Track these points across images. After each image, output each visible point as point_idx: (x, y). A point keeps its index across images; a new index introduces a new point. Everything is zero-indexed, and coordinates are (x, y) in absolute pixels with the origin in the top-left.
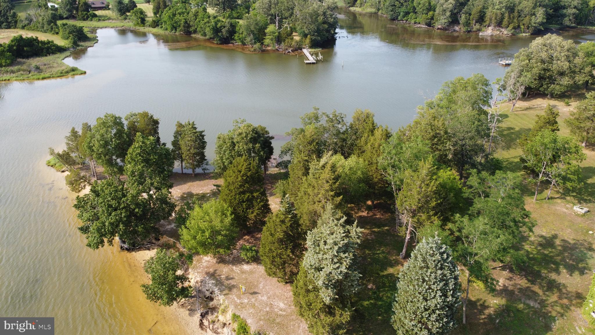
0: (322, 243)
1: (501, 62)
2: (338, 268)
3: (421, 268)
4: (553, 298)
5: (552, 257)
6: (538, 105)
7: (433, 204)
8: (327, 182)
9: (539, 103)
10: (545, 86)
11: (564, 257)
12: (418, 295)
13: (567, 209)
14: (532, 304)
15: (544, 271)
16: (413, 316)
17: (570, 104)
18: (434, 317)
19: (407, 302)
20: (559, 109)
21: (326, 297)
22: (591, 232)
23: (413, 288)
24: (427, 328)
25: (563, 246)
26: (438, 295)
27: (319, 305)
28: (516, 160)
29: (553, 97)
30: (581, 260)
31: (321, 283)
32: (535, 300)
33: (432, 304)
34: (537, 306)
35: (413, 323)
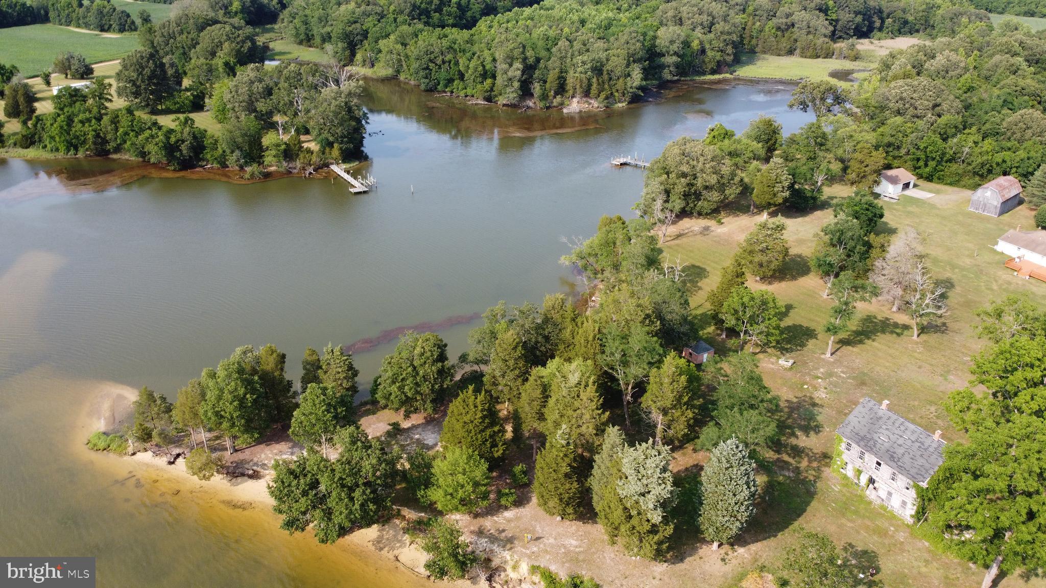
0: (641, 469)
1: (614, 162)
2: (665, 488)
3: (727, 469)
6: (687, 229)
7: (686, 399)
8: (592, 401)
9: (688, 226)
10: (692, 205)
11: (794, 419)
12: (728, 493)
13: (773, 364)
14: (787, 474)
15: (783, 438)
16: (725, 513)
17: (722, 221)
18: (743, 508)
19: (717, 501)
20: (712, 231)
21: (656, 517)
22: (806, 387)
23: (723, 488)
24: (737, 520)
25: (788, 407)
26: (744, 489)
27: (647, 527)
28: (699, 312)
29: (700, 214)
30: (811, 419)
31: (651, 506)
32: (789, 470)
33: (740, 497)
34: (791, 475)
35: (726, 519)
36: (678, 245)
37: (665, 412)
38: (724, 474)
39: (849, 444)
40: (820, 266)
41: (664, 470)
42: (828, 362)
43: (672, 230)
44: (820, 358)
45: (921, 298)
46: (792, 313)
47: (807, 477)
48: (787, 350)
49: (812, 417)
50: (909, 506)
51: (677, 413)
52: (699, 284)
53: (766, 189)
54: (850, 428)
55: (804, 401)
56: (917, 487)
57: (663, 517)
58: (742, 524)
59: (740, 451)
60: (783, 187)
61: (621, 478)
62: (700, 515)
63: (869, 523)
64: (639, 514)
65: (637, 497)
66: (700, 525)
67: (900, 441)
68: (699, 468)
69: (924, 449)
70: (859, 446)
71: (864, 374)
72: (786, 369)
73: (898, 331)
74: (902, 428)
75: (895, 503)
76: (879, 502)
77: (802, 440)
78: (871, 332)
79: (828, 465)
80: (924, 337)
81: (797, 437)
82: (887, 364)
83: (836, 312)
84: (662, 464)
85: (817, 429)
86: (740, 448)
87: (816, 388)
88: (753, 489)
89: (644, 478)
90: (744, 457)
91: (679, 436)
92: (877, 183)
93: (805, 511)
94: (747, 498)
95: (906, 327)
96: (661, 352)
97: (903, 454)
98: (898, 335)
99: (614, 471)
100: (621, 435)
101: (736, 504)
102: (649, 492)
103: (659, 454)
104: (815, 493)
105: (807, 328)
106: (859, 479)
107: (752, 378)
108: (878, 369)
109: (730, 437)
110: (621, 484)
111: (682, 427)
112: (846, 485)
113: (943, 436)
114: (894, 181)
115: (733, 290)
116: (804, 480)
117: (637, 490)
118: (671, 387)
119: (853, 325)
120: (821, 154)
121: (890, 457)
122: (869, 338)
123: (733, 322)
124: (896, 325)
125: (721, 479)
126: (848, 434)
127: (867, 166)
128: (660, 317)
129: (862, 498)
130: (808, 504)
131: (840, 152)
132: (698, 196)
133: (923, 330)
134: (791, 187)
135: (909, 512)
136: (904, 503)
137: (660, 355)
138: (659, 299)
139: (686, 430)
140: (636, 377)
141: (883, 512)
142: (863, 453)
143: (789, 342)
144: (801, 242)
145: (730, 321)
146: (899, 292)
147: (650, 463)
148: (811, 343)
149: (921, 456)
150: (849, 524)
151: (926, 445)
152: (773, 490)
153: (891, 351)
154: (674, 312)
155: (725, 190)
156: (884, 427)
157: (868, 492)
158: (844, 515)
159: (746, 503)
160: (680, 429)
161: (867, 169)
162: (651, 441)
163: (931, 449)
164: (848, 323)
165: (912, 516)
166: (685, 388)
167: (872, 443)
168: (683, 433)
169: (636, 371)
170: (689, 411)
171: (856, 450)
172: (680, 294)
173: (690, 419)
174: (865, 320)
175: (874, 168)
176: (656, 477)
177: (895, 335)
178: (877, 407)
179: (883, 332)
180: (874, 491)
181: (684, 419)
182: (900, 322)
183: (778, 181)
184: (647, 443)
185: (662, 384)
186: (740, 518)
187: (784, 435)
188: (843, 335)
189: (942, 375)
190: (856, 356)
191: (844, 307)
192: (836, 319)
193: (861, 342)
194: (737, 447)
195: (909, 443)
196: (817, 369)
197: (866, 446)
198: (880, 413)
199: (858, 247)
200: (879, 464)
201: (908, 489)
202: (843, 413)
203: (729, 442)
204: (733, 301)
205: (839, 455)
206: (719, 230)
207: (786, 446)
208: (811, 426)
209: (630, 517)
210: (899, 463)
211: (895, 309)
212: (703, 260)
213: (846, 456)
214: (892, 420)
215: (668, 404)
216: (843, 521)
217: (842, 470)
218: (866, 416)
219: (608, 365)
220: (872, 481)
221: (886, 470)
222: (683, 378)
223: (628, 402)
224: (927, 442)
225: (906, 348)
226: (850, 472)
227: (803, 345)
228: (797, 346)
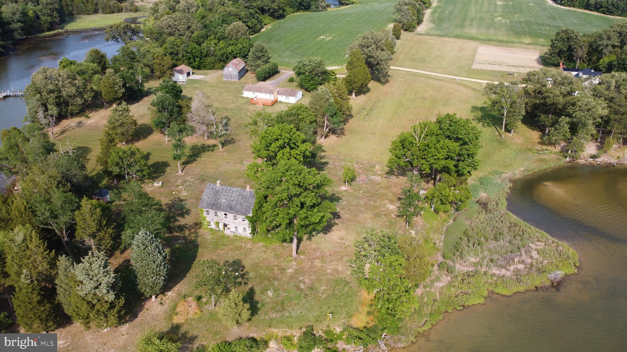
0: (90, 272)
2: (110, 277)
3: (144, 249)
4: (187, 233)
5: (168, 216)
6: (67, 126)
7: (105, 222)
9: (67, 124)
10: (64, 110)
11: (173, 212)
12: (150, 263)
13: (151, 188)
14: (180, 242)
15: (171, 225)
16: (152, 275)
17: (89, 116)
18: (162, 267)
19: (146, 271)
20: (85, 123)
21: (111, 297)
22: (174, 193)
23: (146, 261)
24: (161, 276)
25: (168, 207)
26: (159, 256)
27: (107, 306)
28: (94, 174)
29: (73, 115)
30: (183, 208)
31: (105, 291)
32: (180, 239)
33: (158, 262)
34: (183, 241)
35: (154, 278)
36: (65, 138)
37: (93, 236)
38: (144, 253)
39: (208, 211)
40: (157, 125)
41: (105, 266)
42: (182, 176)
43: (57, 129)
44: (176, 175)
45: (217, 128)
46: (151, 157)
47: (191, 239)
48: (156, 177)
49: (182, 208)
50: (247, 229)
51: (102, 234)
52: (88, 157)
53: (109, 90)
54: (205, 202)
55: (176, 201)
56: (247, 217)
57: (115, 295)
58: (165, 277)
59: (149, 236)
60: (120, 87)
61: (78, 285)
62: (138, 284)
63: (231, 247)
64: (99, 300)
65: (93, 291)
66: (140, 291)
67: (232, 199)
68: (128, 261)
69: (244, 197)
70: (213, 209)
71: (202, 175)
72: (159, 188)
73: (211, 149)
74: (231, 192)
75: (240, 231)
76: (232, 234)
77: (182, 221)
78: (198, 153)
79: (200, 227)
80: (225, 148)
81: (179, 221)
82: (212, 167)
83: (175, 146)
84: (103, 263)
85: (188, 212)
86: (148, 234)
87: (180, 192)
88: (164, 254)
89: (94, 277)
90: (152, 238)
91: (108, 247)
92: (173, 75)
93: (196, 256)
94: (162, 261)
95: (214, 146)
96: (78, 200)
97: (236, 204)
98: (212, 151)
99: (72, 284)
100: (68, 260)
101: (157, 267)
102: (100, 284)
103: (99, 258)
104: (198, 245)
105: (163, 162)
106: (219, 227)
107: (141, 195)
108: (208, 170)
109: (140, 230)
110: (79, 289)
111: (108, 241)
112: (214, 234)
113: (251, 188)
114: (181, 72)
115: (111, 151)
116: (190, 241)
117: (92, 287)
118: (92, 218)
119: (187, 152)
120: (136, 64)
121: (231, 209)
122: (198, 157)
123: (118, 170)
124: (209, 146)
125: (143, 257)
126: (205, 206)
127: (164, 66)
128: (68, 180)
129: (224, 237)
130: (196, 252)
131: (146, 61)
132: (67, 104)
133: (223, 145)
134: (124, 85)
135: (248, 233)
136: (244, 229)
137: (77, 203)
138: (64, 170)
139: (112, 242)
140: (65, 223)
141: (236, 238)
142: (216, 213)
143: (155, 173)
144: (142, 116)
145: (116, 170)
146: (205, 128)
147: (95, 266)
148: (168, 169)
149: (244, 201)
150: (222, 252)
151: (245, 195)
152: (176, 254)
153: (212, 160)
154: (77, 175)
155: (83, 96)
156: (222, 195)
157: (225, 232)
158: (217, 249)
159: (163, 264)
160: (108, 242)
161: (164, 68)
162: (90, 253)
163: (248, 196)
164: (184, 151)
165: (250, 234)
166: (102, 216)
167: (219, 205)
168: (110, 244)
169: (64, 219)
170: (109, 229)
171: (212, 212)
172: (77, 161)
173: (112, 233)
174: (193, 148)
175: (168, 66)
176: (101, 272)
177: (211, 151)
178: (215, 186)
179: (204, 151)
180: (228, 230)
181: (107, 235)
182: (210, 144)
183: (115, 83)
184: (88, 255)
185: (85, 219)
186: (162, 274)
187: (171, 223)
188: (184, 159)
189: (240, 163)
190: (195, 168)
191: (179, 143)
192: (177, 150)
193: (195, 160)
194: (146, 234)
195: (236, 198)
196: (177, 181)
197: (216, 208)
198: (218, 189)
199: (175, 109)
200: (226, 214)
201: (244, 221)
202: (198, 199)
203: (140, 233)
204: (113, 157)
205: (204, 219)
206: (89, 122)
207: (174, 228)
208: (184, 212)
209: (94, 306)
210: (236, 210)
211: (206, 138)
212: (85, 142)
213: (208, 219)
214: (224, 190)
215: (94, 230)
216: (218, 251)
217: (209, 227)
218: (211, 193)
219: (42, 223)
220: (225, 225)
221: (230, 216)
222: (98, 210)
223: (66, 242)
224: (245, 194)
225: (219, 156)
226: (213, 226)
227: (164, 172)
228: (160, 173)
